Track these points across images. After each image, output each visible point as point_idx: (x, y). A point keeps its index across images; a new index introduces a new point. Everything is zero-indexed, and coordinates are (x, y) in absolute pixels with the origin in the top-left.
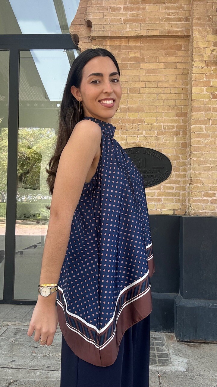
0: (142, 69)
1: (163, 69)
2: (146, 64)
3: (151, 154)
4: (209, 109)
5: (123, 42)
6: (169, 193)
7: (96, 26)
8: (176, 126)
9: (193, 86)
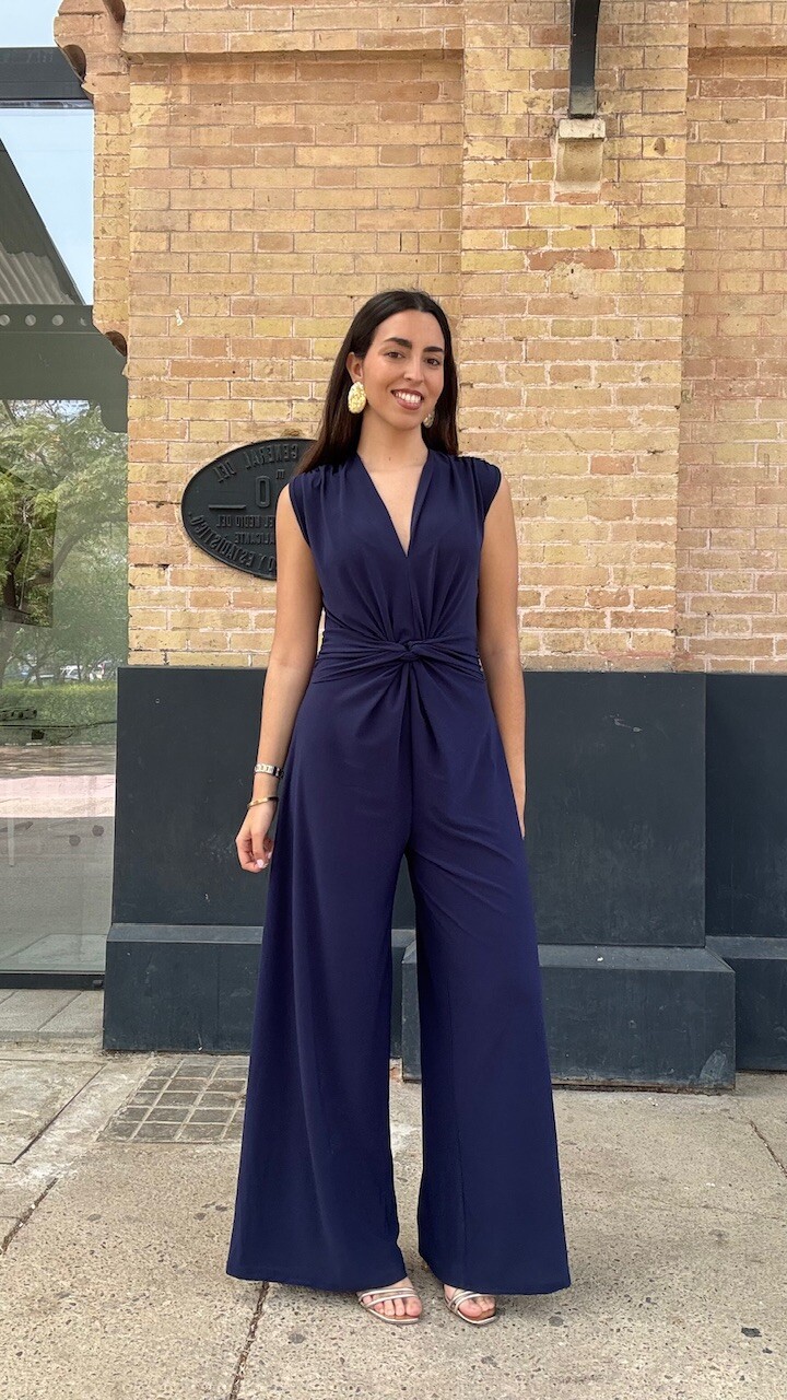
0: (301, 167)
1: (374, 169)
2: (315, 151)
4: (519, 306)
5: (237, 71)
7: (138, 16)
9: (465, 224)
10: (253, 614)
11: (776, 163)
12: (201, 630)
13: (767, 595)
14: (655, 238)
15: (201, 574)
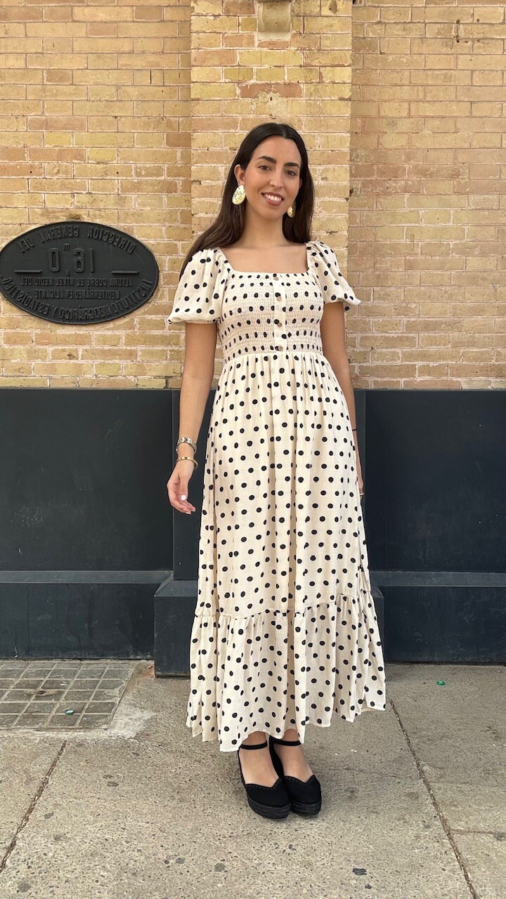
0: (77, 21)
1: (130, 24)
2: (87, 10)
3: (107, 240)
4: (233, 124)
6: (154, 337)
8: (168, 169)
9: (192, 64)
10: (50, 349)
11: (419, 22)
12: (13, 361)
13: (412, 335)
14: (330, 75)
15: (11, 319)
